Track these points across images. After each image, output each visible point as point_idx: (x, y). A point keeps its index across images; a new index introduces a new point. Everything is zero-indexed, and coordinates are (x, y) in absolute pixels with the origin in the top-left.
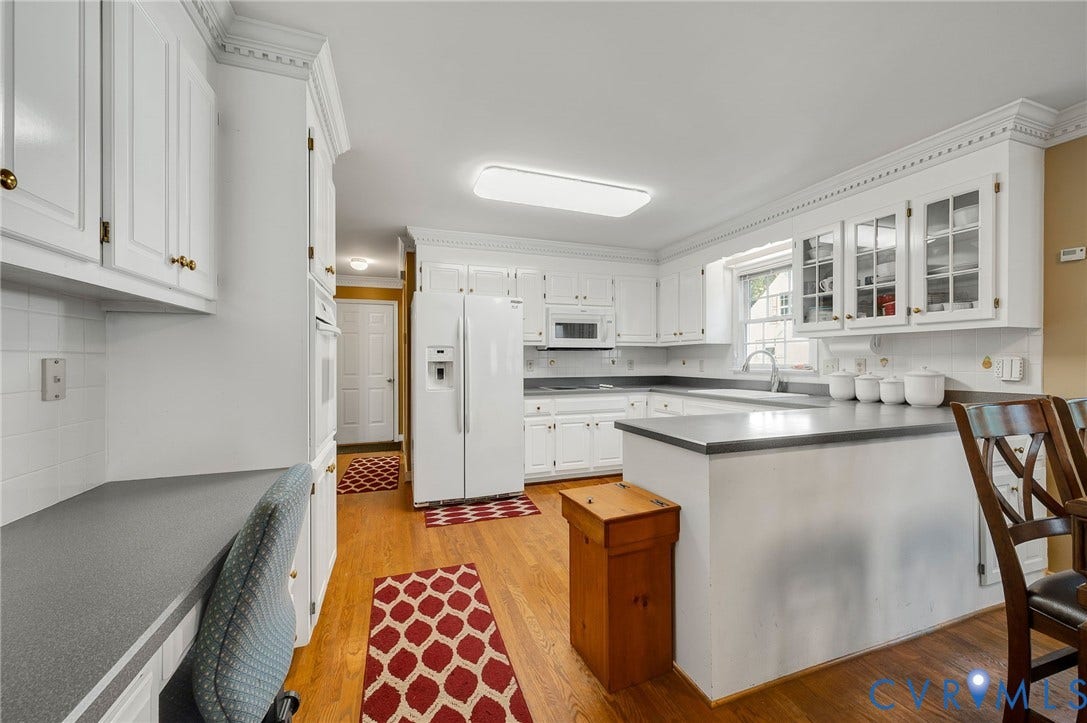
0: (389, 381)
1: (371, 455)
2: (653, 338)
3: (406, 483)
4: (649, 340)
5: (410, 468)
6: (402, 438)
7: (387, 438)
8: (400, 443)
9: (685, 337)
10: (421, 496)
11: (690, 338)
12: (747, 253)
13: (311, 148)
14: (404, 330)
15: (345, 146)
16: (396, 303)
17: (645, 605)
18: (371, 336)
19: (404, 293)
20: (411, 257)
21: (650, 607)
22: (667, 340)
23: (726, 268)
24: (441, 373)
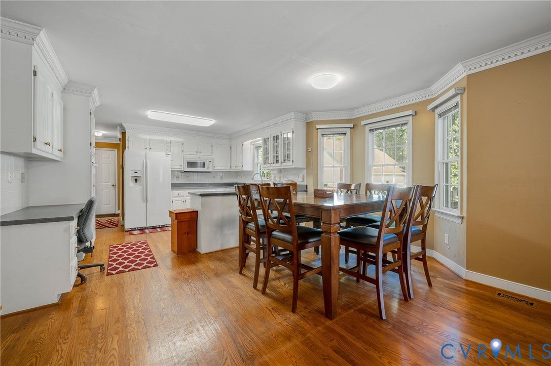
0: (113, 186)
1: (104, 218)
2: (229, 168)
3: (122, 225)
4: (228, 169)
5: (123, 219)
6: (119, 212)
7: (112, 212)
8: (118, 214)
9: (238, 168)
10: (127, 226)
11: (239, 169)
12: (257, 139)
13: (91, 115)
14: (120, 163)
15: (98, 104)
16: (117, 150)
17: (188, 234)
18: (103, 165)
19: (121, 145)
20: (124, 134)
21: (190, 235)
22: (234, 169)
23: (251, 144)
24: (136, 180)
